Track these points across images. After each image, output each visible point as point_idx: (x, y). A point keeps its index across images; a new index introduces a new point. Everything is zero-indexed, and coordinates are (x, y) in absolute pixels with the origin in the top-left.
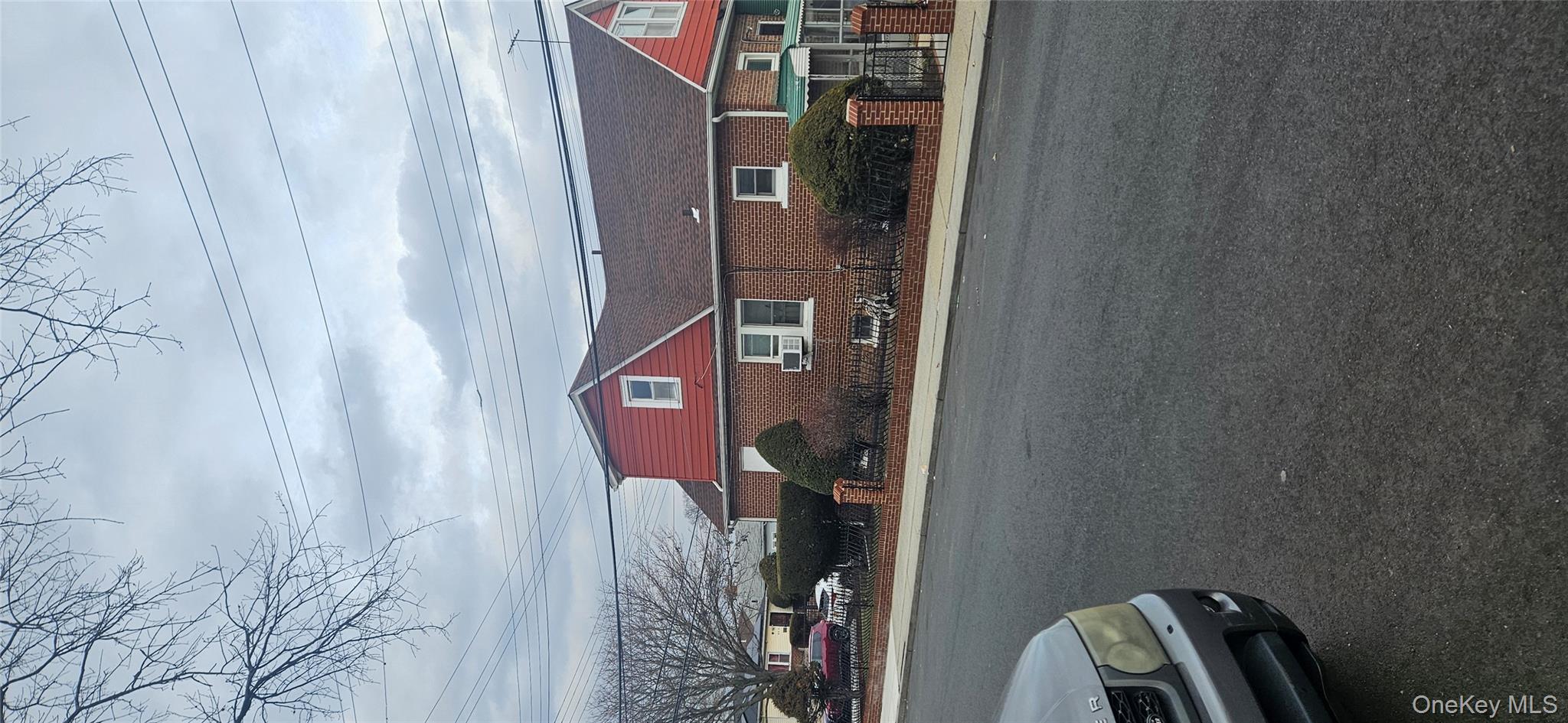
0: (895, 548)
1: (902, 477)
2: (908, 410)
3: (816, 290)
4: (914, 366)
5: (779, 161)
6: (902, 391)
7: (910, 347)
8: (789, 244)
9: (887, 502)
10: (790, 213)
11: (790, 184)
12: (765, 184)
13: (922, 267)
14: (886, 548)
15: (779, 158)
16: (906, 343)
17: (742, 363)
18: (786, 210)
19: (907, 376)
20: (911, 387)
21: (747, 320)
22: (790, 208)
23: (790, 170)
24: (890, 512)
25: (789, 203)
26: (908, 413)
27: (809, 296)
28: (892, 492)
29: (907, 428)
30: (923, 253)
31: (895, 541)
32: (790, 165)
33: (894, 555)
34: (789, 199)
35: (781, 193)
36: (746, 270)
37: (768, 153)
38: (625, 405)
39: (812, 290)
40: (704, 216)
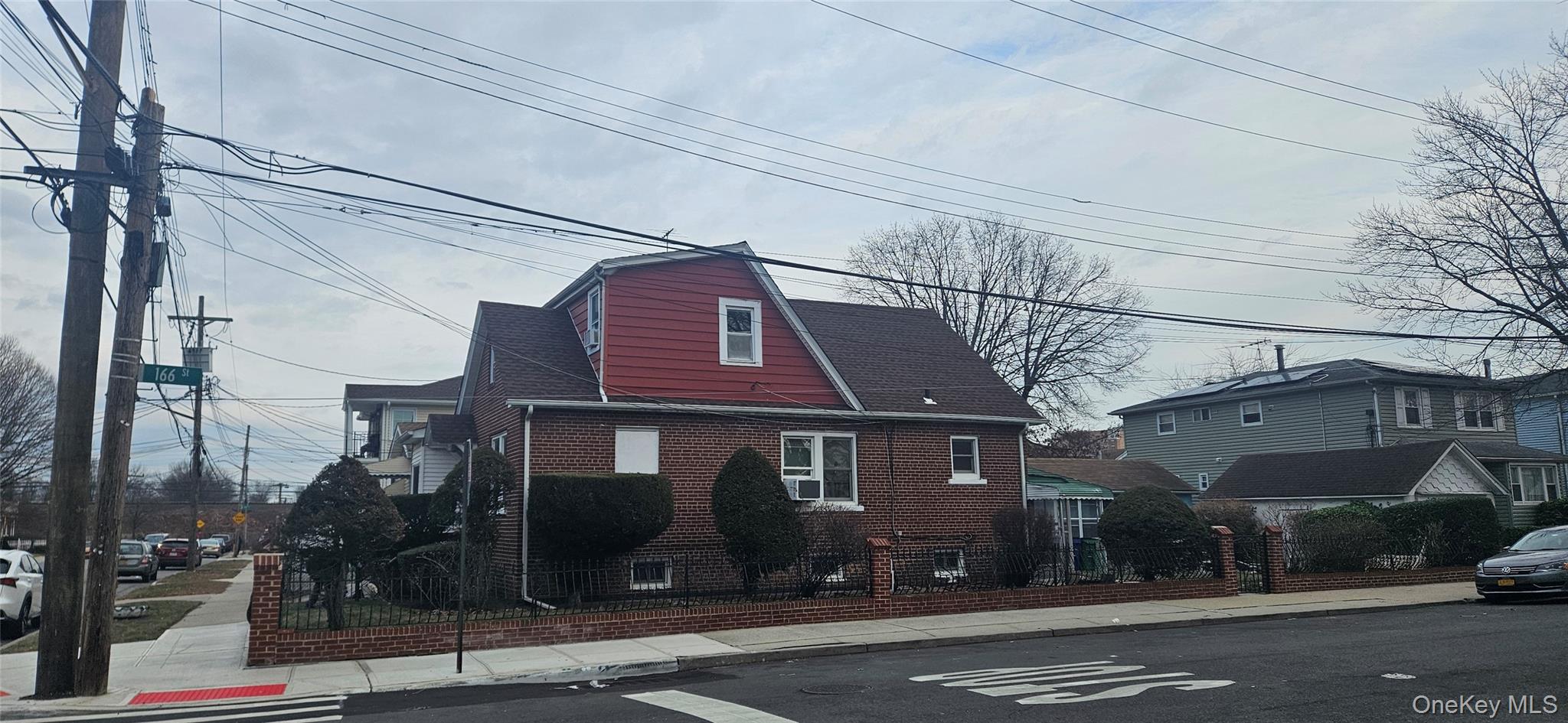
0: (807, 621)
1: (914, 614)
2: (996, 608)
3: (872, 513)
4: (1043, 606)
5: (987, 476)
6: (1017, 598)
7: (1062, 599)
8: (916, 486)
9: (879, 602)
10: (945, 486)
11: (970, 485)
12: (965, 465)
13: (1131, 599)
14: (806, 610)
15: (990, 476)
16: (1066, 595)
17: (780, 435)
18: (947, 482)
19: (1033, 601)
20: (1022, 607)
21: (828, 443)
22: (949, 486)
23: (980, 485)
24: (865, 607)
25: (953, 485)
26: (993, 609)
27: (865, 506)
28: (894, 605)
29: (976, 610)
30: (1141, 598)
31: (818, 620)
32: (984, 485)
33: (795, 622)
34: (957, 485)
35: (959, 478)
36: (888, 445)
37: (992, 467)
38: (721, 300)
39: (872, 509)
40: (929, 409)
